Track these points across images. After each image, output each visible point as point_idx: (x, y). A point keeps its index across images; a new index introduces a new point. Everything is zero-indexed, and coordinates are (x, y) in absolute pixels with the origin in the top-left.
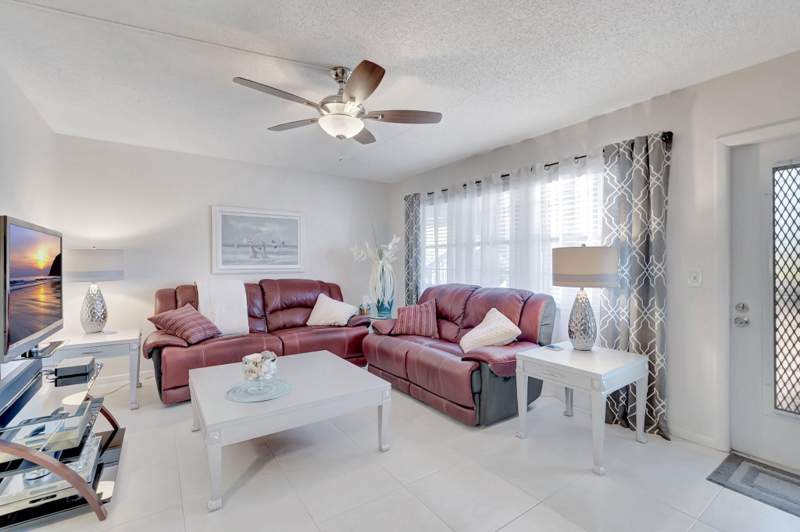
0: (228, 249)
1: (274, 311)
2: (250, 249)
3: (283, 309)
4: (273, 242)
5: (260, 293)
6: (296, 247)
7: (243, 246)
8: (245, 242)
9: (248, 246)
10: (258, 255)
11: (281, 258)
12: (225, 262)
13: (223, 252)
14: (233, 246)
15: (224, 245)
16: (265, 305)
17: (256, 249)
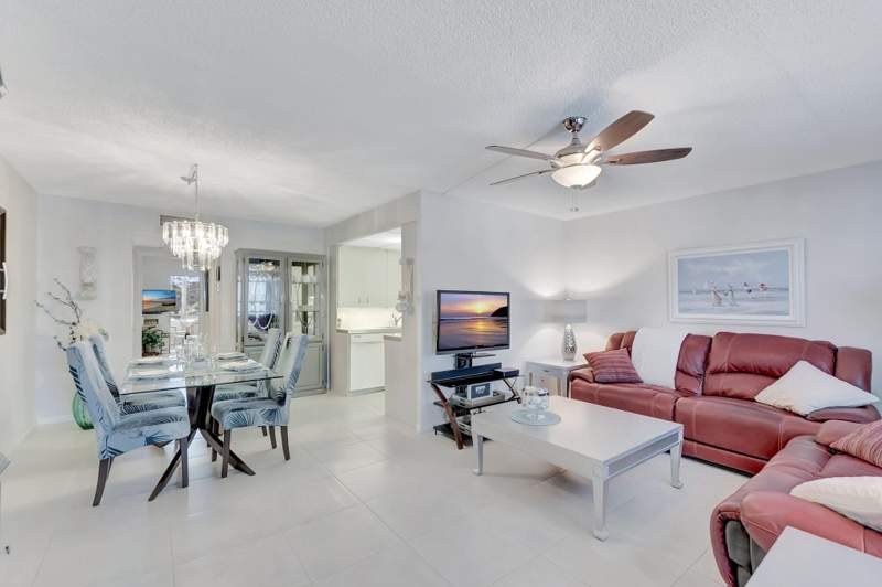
0: (685, 295)
1: (716, 372)
2: (713, 294)
3: (730, 371)
4: (746, 285)
5: (706, 348)
6: (787, 290)
7: (704, 292)
8: (706, 287)
9: (710, 292)
10: (723, 303)
11: (756, 305)
12: (682, 310)
13: (680, 301)
14: (691, 292)
15: (680, 292)
16: (706, 363)
17: (721, 295)
